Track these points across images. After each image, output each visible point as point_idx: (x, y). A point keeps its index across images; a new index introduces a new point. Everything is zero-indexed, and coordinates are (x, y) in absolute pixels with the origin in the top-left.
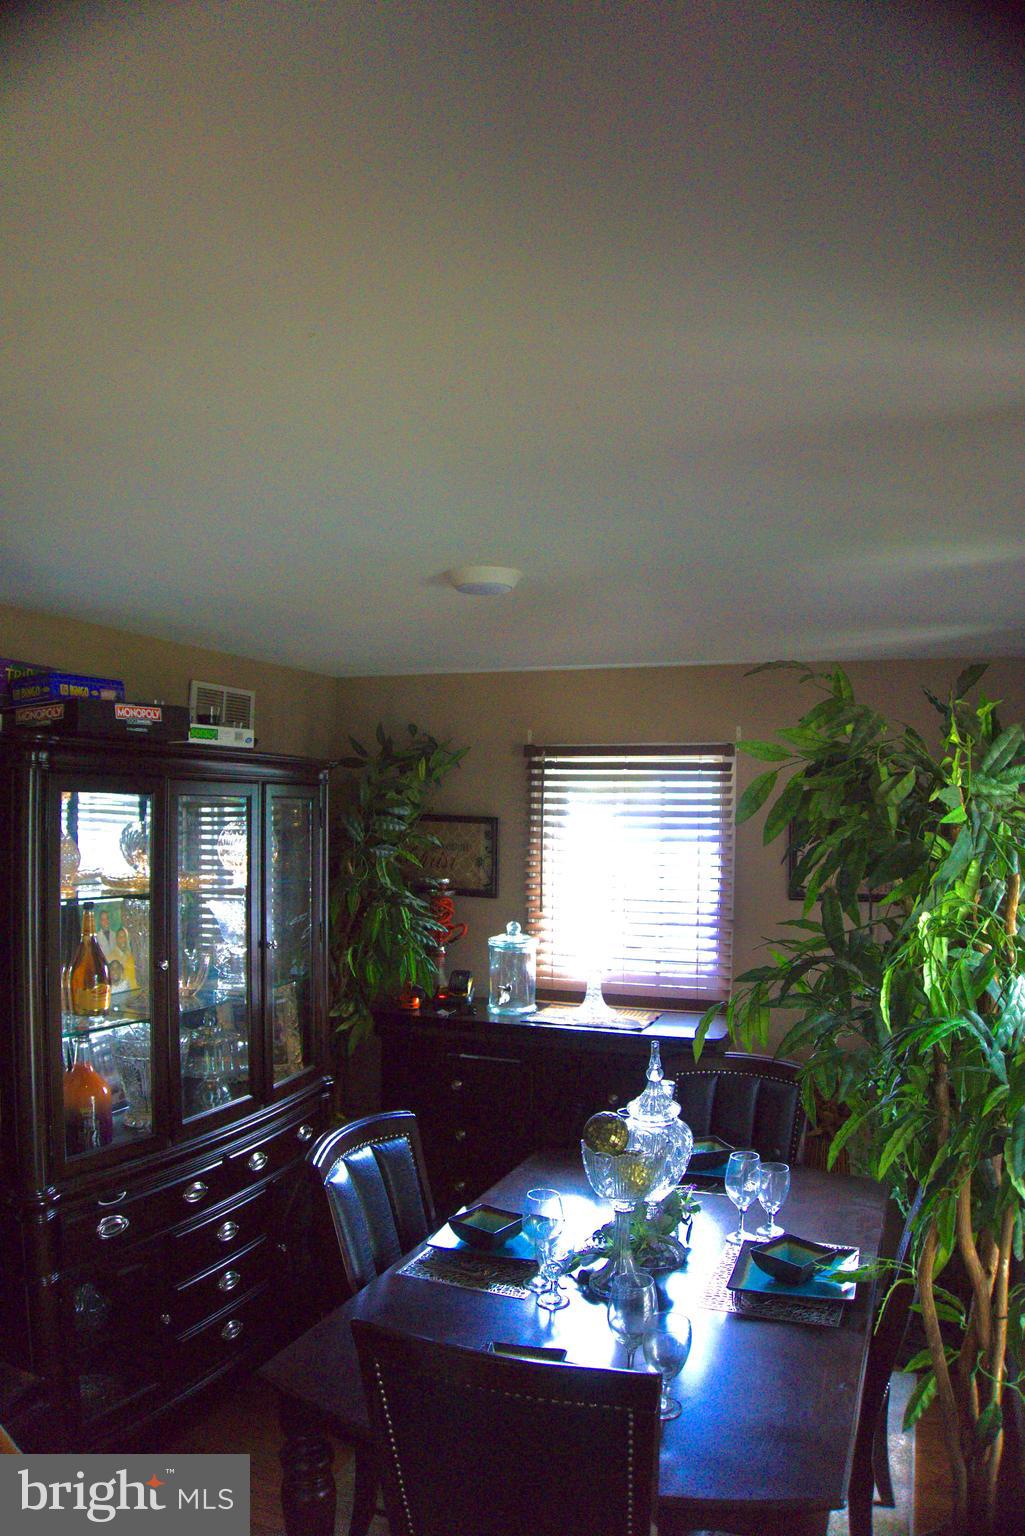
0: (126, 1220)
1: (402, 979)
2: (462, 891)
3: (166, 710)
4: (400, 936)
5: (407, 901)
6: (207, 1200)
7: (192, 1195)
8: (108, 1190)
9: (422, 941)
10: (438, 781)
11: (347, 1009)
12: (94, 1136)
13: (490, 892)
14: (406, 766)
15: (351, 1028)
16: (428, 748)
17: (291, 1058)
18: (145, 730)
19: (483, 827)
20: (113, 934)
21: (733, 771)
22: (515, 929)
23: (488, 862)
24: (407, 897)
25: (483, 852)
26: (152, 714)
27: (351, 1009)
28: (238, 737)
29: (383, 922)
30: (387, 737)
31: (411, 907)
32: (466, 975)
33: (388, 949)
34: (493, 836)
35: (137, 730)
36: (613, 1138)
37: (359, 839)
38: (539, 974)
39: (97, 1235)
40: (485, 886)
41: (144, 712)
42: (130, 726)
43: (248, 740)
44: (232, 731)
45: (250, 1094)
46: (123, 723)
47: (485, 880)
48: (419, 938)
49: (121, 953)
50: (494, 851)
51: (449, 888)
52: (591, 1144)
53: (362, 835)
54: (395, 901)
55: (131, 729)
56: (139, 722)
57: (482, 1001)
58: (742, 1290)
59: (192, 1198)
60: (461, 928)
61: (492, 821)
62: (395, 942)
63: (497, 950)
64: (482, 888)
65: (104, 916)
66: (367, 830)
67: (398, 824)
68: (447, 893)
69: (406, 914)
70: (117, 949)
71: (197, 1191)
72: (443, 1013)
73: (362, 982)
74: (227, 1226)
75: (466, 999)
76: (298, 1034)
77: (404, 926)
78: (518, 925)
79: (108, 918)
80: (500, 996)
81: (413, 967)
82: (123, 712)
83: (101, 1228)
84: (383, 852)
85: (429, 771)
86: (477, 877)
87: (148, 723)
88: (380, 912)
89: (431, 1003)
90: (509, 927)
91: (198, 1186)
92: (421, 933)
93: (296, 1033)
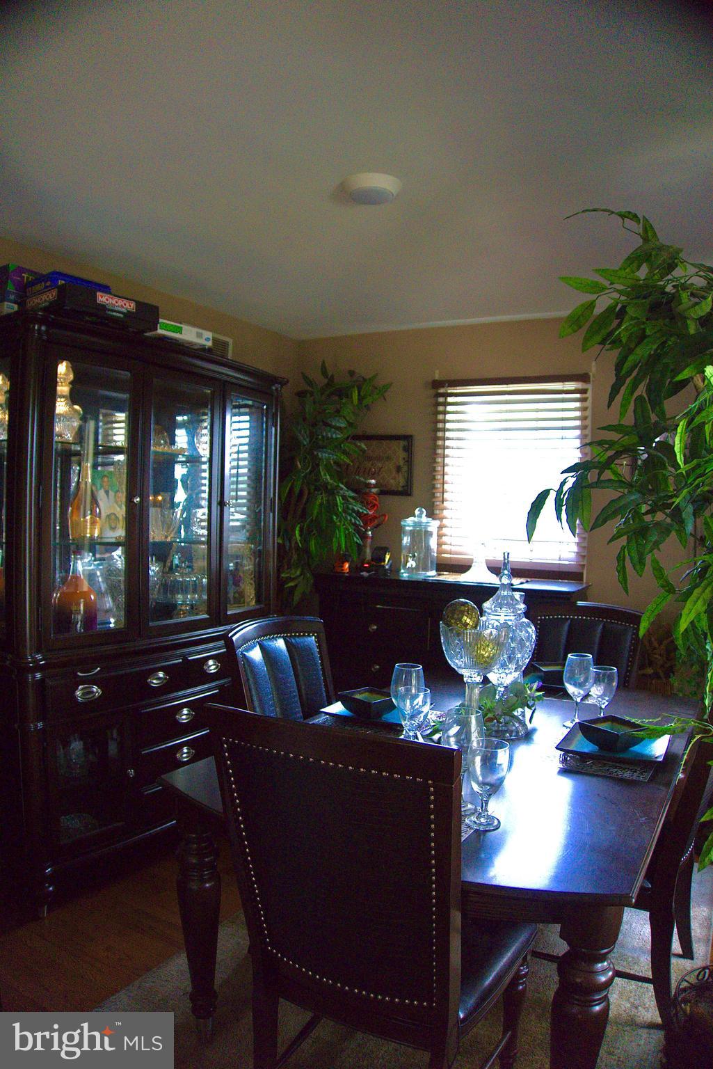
0: (99, 690)
1: (335, 548)
2: (385, 492)
3: (139, 304)
4: (335, 517)
5: (341, 492)
6: (168, 688)
7: (154, 681)
8: (86, 664)
9: (351, 520)
10: (368, 407)
11: (296, 572)
12: (79, 626)
13: (406, 492)
14: (342, 393)
15: (296, 586)
16: (361, 383)
17: (248, 600)
18: (122, 316)
19: (402, 443)
20: (111, 493)
21: (589, 394)
22: (421, 513)
23: (405, 469)
24: (342, 489)
25: (401, 462)
26: (127, 304)
27: (298, 573)
28: (199, 335)
29: (321, 504)
30: (330, 374)
31: (344, 497)
32: (385, 550)
33: (324, 525)
34: (408, 449)
35: (114, 314)
36: (465, 618)
37: (305, 443)
38: (440, 552)
39: (75, 698)
40: (403, 487)
41: (120, 302)
42: (109, 310)
43: (207, 339)
44: (195, 330)
45: (208, 615)
46: (103, 307)
47: (402, 481)
48: (349, 518)
49: (118, 509)
50: (409, 462)
51: (375, 486)
52: (448, 624)
53: (308, 440)
54: (332, 492)
55: (109, 313)
56: (116, 308)
57: (395, 568)
58: (572, 752)
59: (155, 683)
60: (383, 517)
61: (408, 438)
62: (330, 521)
63: (407, 528)
64: (400, 489)
65: (106, 479)
66: (312, 435)
67: (335, 433)
68: (374, 490)
69: (339, 500)
70: (115, 505)
71: (159, 678)
72: (365, 574)
73: (306, 551)
74: (185, 711)
75: (384, 566)
76: (253, 583)
77: (338, 509)
78: (424, 510)
79: (108, 481)
80: (407, 562)
81: (343, 538)
82: (104, 299)
83: (78, 693)
84: (324, 454)
85: (361, 399)
86: (398, 482)
87: (125, 311)
88: (321, 499)
89: (356, 569)
90: (417, 512)
91: (161, 674)
92: (350, 515)
93: (252, 582)
